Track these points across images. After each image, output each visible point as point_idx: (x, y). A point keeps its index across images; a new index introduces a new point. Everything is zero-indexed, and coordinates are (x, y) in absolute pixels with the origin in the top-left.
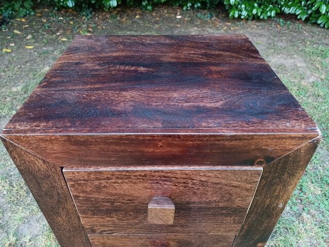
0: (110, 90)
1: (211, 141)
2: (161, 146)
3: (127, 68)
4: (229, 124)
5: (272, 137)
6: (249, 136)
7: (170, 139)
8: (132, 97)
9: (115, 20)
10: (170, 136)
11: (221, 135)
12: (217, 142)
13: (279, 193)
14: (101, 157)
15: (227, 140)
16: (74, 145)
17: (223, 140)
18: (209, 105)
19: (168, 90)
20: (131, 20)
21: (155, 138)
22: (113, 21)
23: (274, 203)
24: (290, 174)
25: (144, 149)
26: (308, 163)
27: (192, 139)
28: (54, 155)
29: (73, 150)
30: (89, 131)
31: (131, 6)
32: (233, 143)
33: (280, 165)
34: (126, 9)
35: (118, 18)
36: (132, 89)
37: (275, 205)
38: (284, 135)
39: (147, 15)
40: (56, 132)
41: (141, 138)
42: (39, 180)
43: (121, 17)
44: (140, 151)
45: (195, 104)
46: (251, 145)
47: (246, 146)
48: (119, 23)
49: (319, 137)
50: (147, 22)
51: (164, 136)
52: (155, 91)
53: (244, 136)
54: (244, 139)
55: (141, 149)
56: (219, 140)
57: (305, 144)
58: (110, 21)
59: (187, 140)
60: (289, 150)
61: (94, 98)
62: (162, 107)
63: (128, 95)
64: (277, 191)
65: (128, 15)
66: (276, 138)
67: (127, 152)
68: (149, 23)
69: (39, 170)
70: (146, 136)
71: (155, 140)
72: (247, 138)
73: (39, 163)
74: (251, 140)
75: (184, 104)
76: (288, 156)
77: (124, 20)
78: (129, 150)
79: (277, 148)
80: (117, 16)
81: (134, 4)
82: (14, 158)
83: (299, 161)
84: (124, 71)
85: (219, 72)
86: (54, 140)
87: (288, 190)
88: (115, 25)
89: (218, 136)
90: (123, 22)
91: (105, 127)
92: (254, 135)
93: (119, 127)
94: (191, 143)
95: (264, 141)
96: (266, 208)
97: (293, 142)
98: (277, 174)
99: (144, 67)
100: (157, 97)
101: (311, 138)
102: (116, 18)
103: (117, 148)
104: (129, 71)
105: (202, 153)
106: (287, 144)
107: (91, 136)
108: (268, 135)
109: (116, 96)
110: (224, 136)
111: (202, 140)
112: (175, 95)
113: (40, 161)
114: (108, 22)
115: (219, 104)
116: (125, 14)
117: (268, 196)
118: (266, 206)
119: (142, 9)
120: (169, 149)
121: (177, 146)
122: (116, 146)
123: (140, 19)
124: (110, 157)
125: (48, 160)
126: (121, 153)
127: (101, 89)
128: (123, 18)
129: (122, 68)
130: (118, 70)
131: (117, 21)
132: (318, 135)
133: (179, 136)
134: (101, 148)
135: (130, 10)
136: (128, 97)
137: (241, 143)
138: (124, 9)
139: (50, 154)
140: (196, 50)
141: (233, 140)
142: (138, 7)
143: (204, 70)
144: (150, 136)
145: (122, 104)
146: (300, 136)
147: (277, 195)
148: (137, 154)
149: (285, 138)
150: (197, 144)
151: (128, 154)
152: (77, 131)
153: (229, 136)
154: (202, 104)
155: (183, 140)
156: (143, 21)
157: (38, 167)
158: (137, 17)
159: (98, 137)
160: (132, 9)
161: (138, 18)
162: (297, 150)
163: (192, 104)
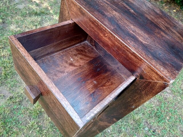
0: (110, 7)
1: (125, 48)
2: (106, 36)
3: (127, 6)
4: (138, 49)
5: (149, 66)
6: (140, 58)
7: (111, 35)
8: (115, 15)
9: (161, 4)
10: (112, 34)
11: (130, 49)
12: (126, 51)
13: (136, 99)
14: (85, 25)
15: (131, 53)
16: (80, 12)
17: (129, 52)
18: (140, 39)
19: (131, 23)
20: (169, 10)
21: (106, 31)
22: (160, 4)
23: (131, 103)
24: (146, 93)
25: (100, 33)
26: (157, 94)
27: (119, 42)
28: (73, 12)
29: (79, 14)
30: (88, 11)
31: (177, 3)
32: (132, 56)
33: (144, 84)
34: (173, 3)
35: (164, 5)
36: (118, 13)
37: (131, 104)
38: (155, 69)
39: (181, 14)
40: (78, 3)
41: (102, 27)
42: (63, 19)
43: (166, 5)
44: (98, 33)
45: (135, 35)
46: (138, 64)
47: (136, 62)
48: (161, 8)
49: (169, 83)
50: (177, 17)
51: (110, 32)
52: (126, 20)
53: (139, 56)
54: (138, 58)
55: (99, 32)
56: (128, 51)
57: (161, 82)
58: (158, 3)
59: (116, 41)
60: (152, 80)
61: (102, 4)
62: (121, 25)
63: (115, 13)
64: (136, 97)
65: (170, 7)
66: (150, 68)
67: (94, 29)
68: (177, 18)
69: (65, 15)
70: (104, 27)
71: (105, 32)
72: (139, 58)
73: (67, 12)
74: (140, 61)
75: (131, 31)
76: (150, 82)
77: (166, 7)
78: (95, 29)
79: (148, 74)
80: (164, 3)
81: (179, 3)
82: (61, 4)
83: (153, 89)
84: (124, 6)
85: (162, 36)
86: (76, 5)
87: (141, 101)
88: (158, 7)
89: (129, 48)
90: (164, 8)
91: (94, 14)
92: (142, 59)
93: (98, 17)
94: (117, 43)
95: (145, 66)
96: (127, 102)
97: (156, 77)
98: (141, 88)
99: (134, 11)
100: (124, 22)
101: (165, 81)
102: (163, 4)
103: (92, 25)
104: (126, 8)
105: (118, 52)
106: (153, 75)
107: (87, 13)
108: (148, 64)
109: (110, 10)
110: (131, 50)
111: (122, 46)
112: (132, 27)
113: (67, 11)
114: (157, 3)
115: (144, 42)
116: (169, 5)
117: (131, 97)
118: (127, 101)
119: (181, 9)
120: (108, 40)
121: (111, 41)
122: (92, 24)
123: (175, 13)
124: (88, 28)
125: (69, 13)
126: (92, 29)
127: (108, 4)
128: (167, 6)
129: (125, 5)
130: (122, 5)
131: (162, 6)
132: (169, 82)
133: (114, 37)
134: (87, 21)
135: (174, 5)
136: (114, 13)
137: (135, 59)
138: (171, 2)
139: (71, 10)
140: (166, 24)
141: (133, 55)
142: (180, 6)
143: (157, 31)
144: (105, 29)
145: (109, 13)
146: (161, 76)
147: (135, 100)
148: (96, 33)
149: (154, 72)
150: (119, 46)
151: (94, 31)
152: (84, 8)
153: (133, 52)
154: (137, 37)
155: (115, 40)
156: (175, 15)
157: (66, 13)
158: (174, 10)
159: (89, 15)
160: (176, 5)
161: (174, 12)
162: (156, 83)
163: (134, 33)
